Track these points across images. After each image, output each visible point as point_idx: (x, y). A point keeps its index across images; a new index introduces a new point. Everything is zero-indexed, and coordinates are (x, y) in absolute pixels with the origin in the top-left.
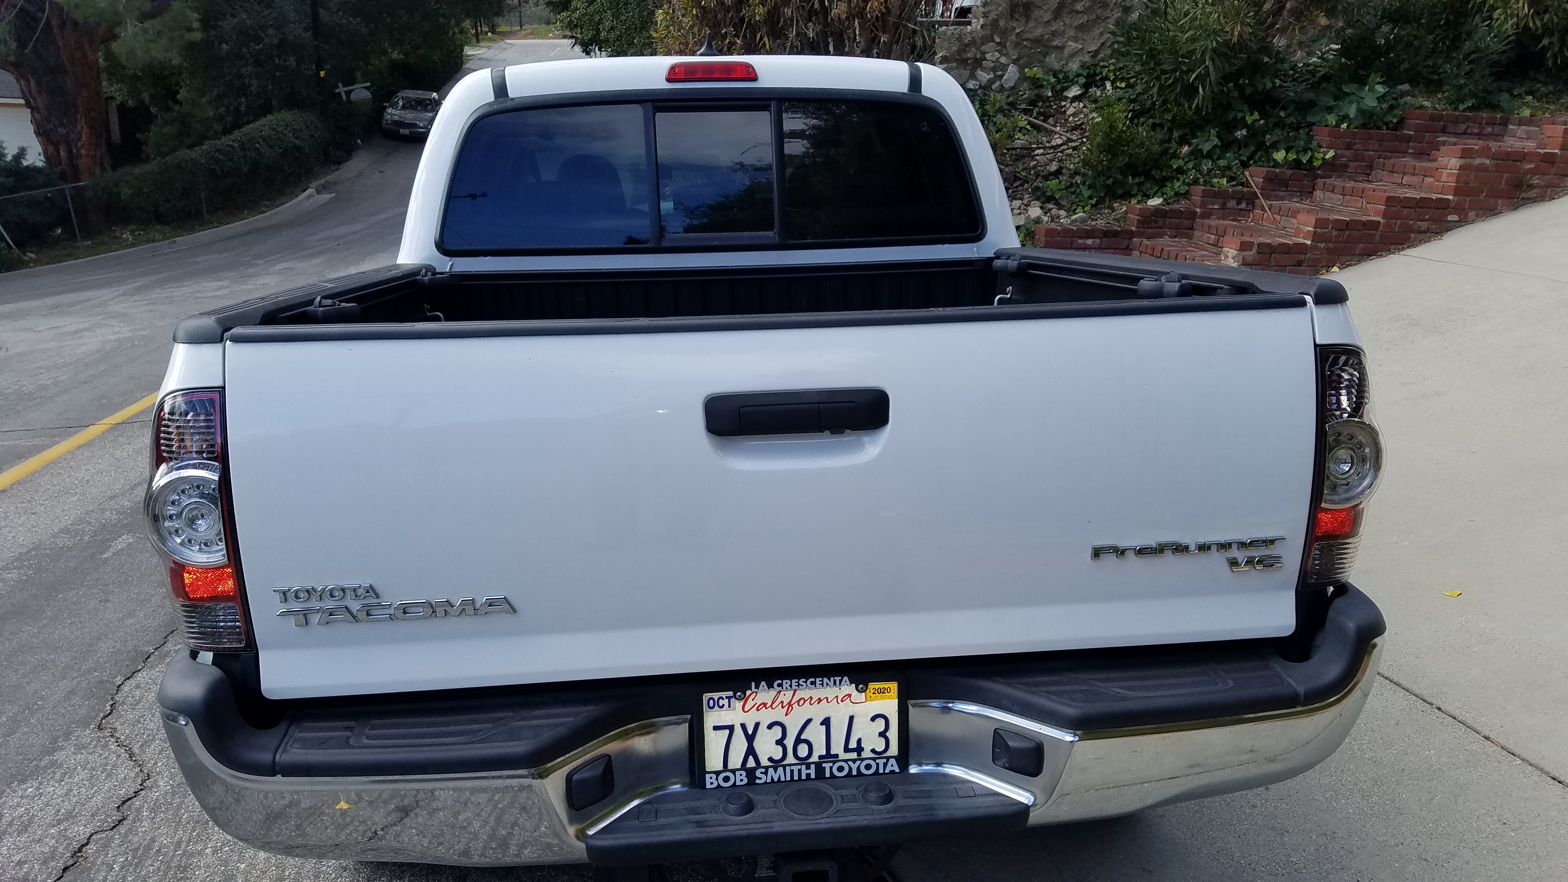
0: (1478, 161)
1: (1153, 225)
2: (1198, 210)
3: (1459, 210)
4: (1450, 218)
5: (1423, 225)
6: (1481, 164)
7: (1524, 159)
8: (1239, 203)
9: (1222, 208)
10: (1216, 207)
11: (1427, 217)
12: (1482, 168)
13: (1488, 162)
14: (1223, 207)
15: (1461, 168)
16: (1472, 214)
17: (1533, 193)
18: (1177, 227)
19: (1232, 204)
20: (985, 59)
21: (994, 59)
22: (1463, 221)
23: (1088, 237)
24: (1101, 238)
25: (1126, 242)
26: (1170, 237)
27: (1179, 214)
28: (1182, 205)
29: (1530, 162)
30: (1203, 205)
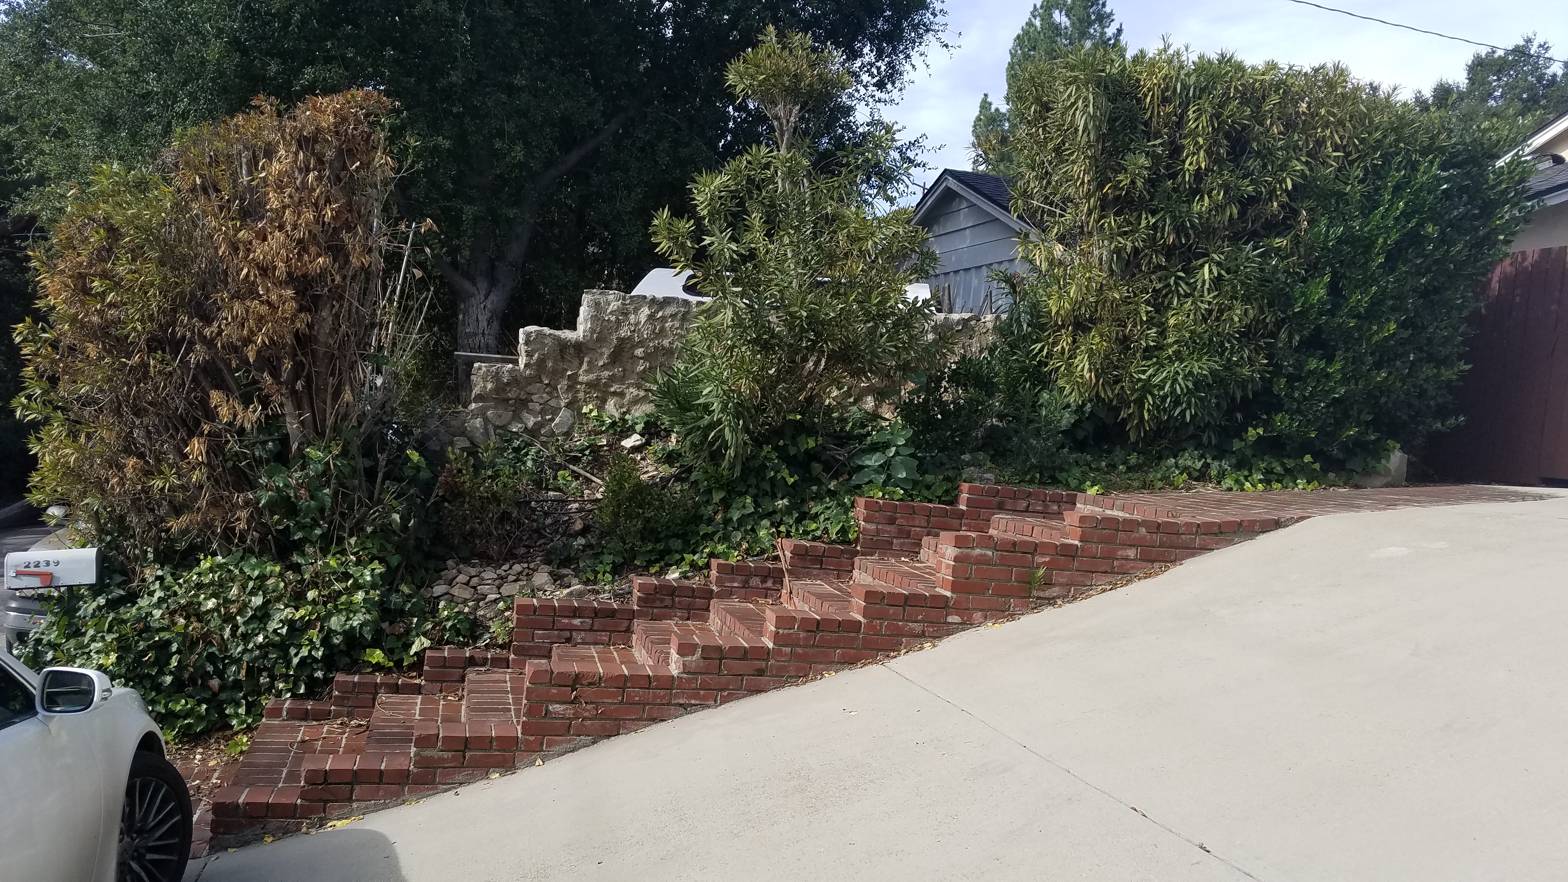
0: (978, 551)
1: (658, 604)
2: (714, 588)
3: (958, 609)
4: (950, 619)
5: (917, 627)
6: (981, 555)
7: (1036, 550)
8: (764, 581)
9: (744, 587)
10: (736, 585)
11: (920, 617)
12: (982, 561)
13: (990, 553)
14: (745, 585)
15: (956, 559)
16: (977, 616)
17: (1055, 591)
18: (689, 608)
19: (755, 581)
20: (532, 401)
21: (542, 401)
22: (966, 624)
23: (574, 617)
24: (593, 618)
25: (625, 623)
26: (681, 618)
27: (692, 592)
28: (697, 581)
29: (1043, 555)
30: (719, 582)
